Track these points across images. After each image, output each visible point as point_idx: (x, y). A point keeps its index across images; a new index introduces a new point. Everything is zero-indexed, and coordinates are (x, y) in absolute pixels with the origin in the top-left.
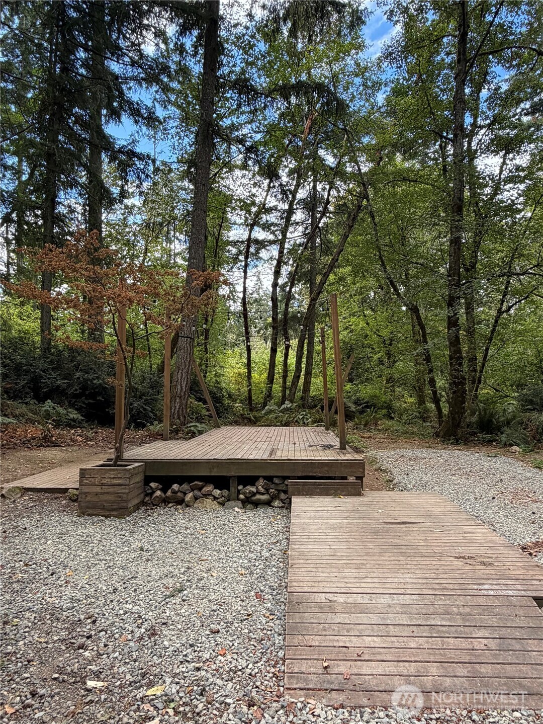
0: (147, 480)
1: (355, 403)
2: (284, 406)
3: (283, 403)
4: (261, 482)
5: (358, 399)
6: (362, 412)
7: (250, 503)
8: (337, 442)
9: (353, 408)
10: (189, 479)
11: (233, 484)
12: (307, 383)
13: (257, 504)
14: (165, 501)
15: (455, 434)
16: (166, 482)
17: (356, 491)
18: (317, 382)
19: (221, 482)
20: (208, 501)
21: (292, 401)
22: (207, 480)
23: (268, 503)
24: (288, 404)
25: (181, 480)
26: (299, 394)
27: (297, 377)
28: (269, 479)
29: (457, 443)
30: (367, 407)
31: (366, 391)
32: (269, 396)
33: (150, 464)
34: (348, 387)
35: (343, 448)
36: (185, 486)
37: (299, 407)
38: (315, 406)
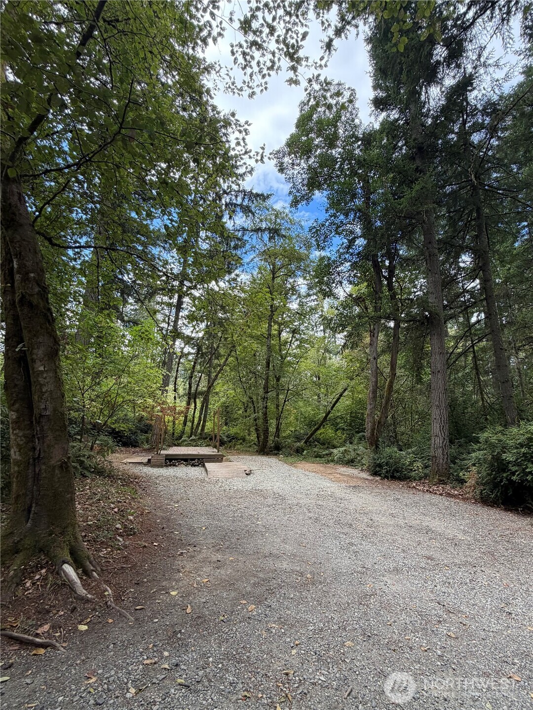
0: (166, 459)
1: (227, 437)
2: (191, 438)
3: (191, 436)
4: (196, 460)
5: (228, 435)
6: (230, 442)
7: (193, 465)
8: (217, 451)
9: (226, 439)
10: (177, 459)
11: (189, 460)
12: (203, 426)
13: (195, 466)
14: (170, 465)
15: (264, 451)
16: (171, 460)
17: (221, 461)
18: (209, 425)
19: (186, 460)
20: (182, 465)
21: (195, 436)
22: (182, 459)
23: (198, 466)
24: (193, 437)
25: (175, 459)
26: (199, 431)
27: (199, 424)
28: (199, 459)
29: (264, 454)
30: (234, 439)
31: (233, 431)
32: (183, 432)
33: (167, 455)
34: (225, 428)
35: (218, 452)
36: (176, 461)
37: (199, 438)
38: (206, 438)
